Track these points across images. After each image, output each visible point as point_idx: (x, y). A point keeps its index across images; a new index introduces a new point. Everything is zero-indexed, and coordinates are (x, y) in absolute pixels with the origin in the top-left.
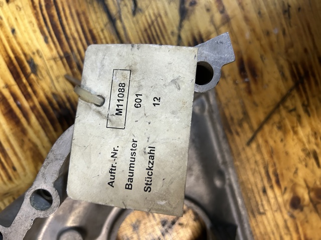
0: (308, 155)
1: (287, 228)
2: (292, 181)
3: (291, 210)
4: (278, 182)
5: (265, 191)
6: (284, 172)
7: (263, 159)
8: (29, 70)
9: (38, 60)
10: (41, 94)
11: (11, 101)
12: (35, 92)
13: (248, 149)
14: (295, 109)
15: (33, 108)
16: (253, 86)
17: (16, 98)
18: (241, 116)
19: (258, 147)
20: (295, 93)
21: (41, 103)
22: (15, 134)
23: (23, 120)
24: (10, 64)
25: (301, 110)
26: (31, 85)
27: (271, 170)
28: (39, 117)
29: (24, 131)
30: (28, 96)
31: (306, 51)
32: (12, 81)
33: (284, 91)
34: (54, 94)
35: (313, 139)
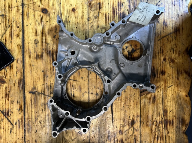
0: (172, 49)
1: (160, 65)
2: (166, 54)
3: (163, 61)
4: (162, 52)
5: (158, 53)
6: (165, 50)
7: (161, 45)
8: (121, 5)
9: (124, 4)
10: (121, 11)
11: (115, 10)
12: (120, 10)
13: (158, 41)
14: (172, 37)
15: (119, 13)
16: (165, 28)
17: (116, 10)
18: (160, 33)
19: (161, 42)
20: (174, 33)
21: (120, 13)
22: (112, 16)
23: (115, 14)
24: (118, 3)
25: (174, 38)
26: (120, 8)
27: (162, 49)
28: (119, 15)
29: (115, 17)
30: (119, 10)
31: (180, 25)
32: (117, 6)
33: (171, 32)
34: (124, 12)
35: (174, 46)
